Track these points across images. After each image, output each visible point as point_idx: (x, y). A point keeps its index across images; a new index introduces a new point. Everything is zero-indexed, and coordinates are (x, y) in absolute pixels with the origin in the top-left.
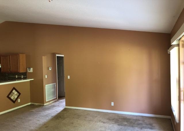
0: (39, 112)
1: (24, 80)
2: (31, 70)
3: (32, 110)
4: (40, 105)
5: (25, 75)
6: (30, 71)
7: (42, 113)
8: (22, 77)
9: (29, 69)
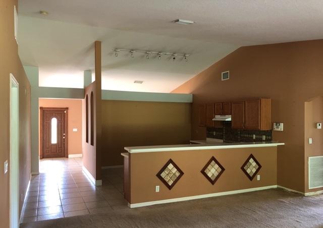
0: (297, 207)
1: (266, 143)
2: (281, 127)
3: (282, 200)
4: (297, 193)
5: (269, 136)
6: (279, 130)
7: (302, 209)
8: (264, 138)
9: (276, 125)
